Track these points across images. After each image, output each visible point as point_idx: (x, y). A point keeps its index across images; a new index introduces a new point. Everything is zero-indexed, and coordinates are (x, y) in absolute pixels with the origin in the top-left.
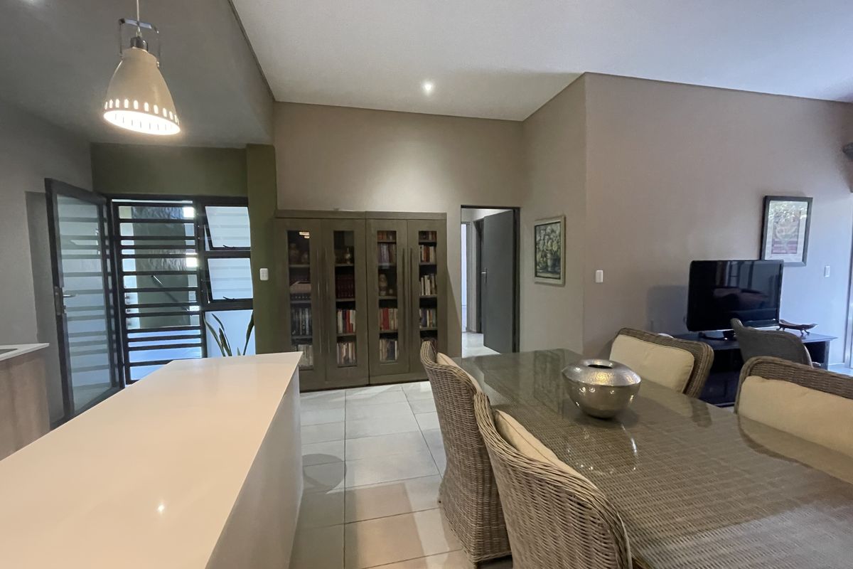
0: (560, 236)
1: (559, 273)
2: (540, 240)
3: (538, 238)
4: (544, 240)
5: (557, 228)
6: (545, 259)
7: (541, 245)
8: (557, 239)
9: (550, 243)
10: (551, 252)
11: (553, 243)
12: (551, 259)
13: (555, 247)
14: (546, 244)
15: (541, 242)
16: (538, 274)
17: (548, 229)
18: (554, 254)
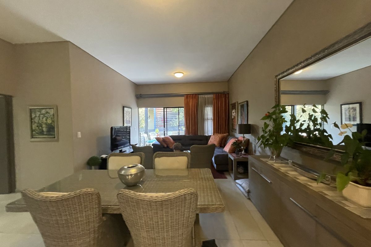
0: (54, 115)
1: (55, 135)
2: (36, 117)
3: (33, 116)
4: (39, 117)
5: (52, 112)
6: (40, 128)
7: (36, 120)
8: (51, 117)
9: (44, 119)
10: (46, 124)
11: (48, 119)
12: (46, 128)
13: (49, 121)
14: (41, 119)
15: (36, 118)
16: (34, 136)
17: (43, 111)
18: (49, 125)
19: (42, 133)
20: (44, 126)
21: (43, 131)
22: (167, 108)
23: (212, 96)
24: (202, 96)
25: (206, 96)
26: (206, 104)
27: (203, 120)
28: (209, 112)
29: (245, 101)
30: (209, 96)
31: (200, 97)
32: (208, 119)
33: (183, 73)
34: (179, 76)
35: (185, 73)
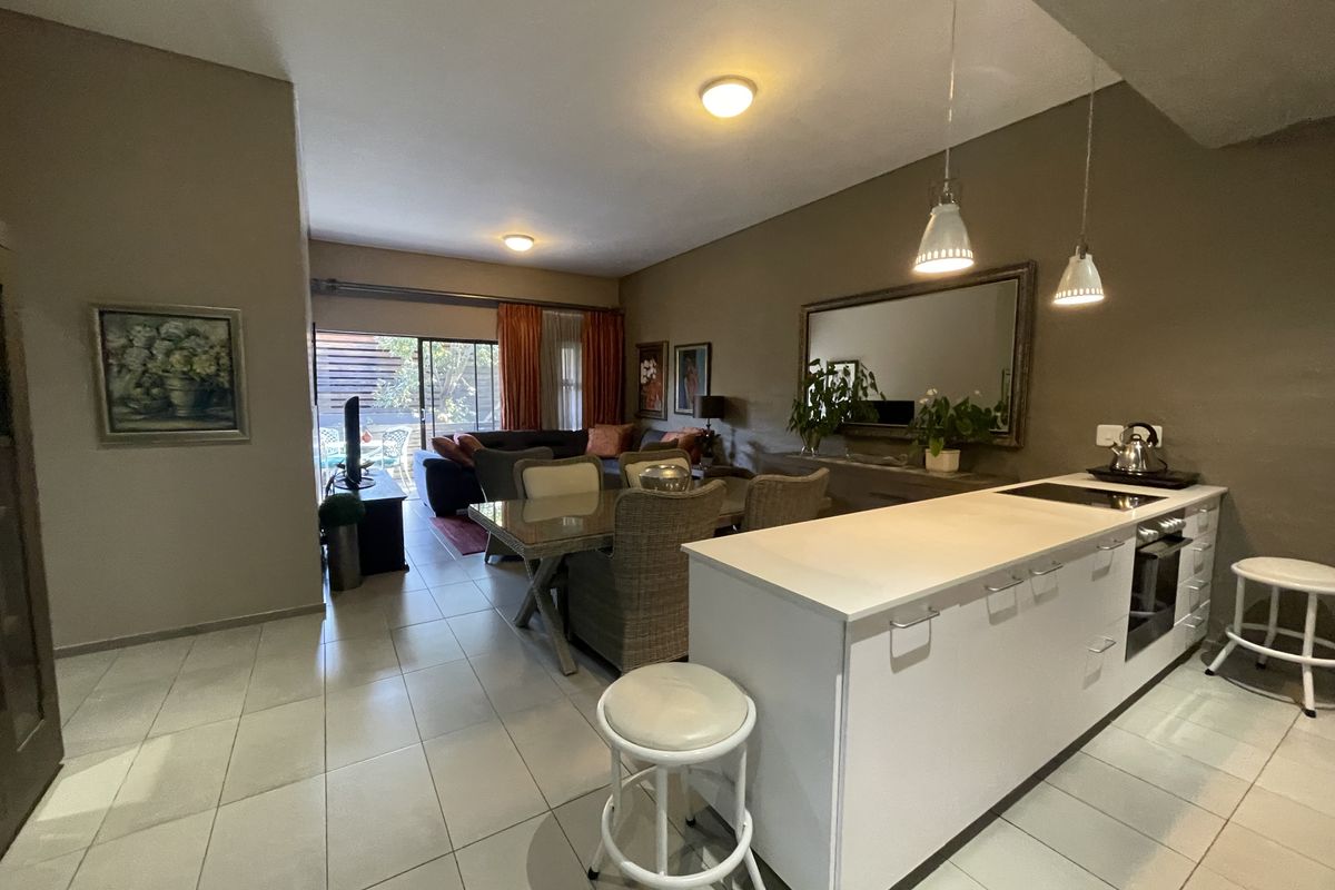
2: (129, 346)
4: (148, 348)
5: (217, 332)
6: (155, 391)
7: (134, 358)
8: (213, 352)
9: (176, 357)
10: (188, 377)
11: (196, 359)
12: (186, 392)
13: (203, 367)
14: (160, 357)
15: (134, 351)
16: (119, 426)
17: (172, 327)
18: (203, 380)
19: (165, 409)
20: (175, 383)
21: (170, 404)
22: (431, 340)
23: (579, 315)
24: (550, 312)
25: (563, 314)
26: (564, 337)
27: (555, 383)
28: (570, 364)
29: (704, 344)
30: (570, 315)
31: (548, 315)
32: (567, 384)
33: (532, 239)
34: (519, 246)
35: (538, 241)
